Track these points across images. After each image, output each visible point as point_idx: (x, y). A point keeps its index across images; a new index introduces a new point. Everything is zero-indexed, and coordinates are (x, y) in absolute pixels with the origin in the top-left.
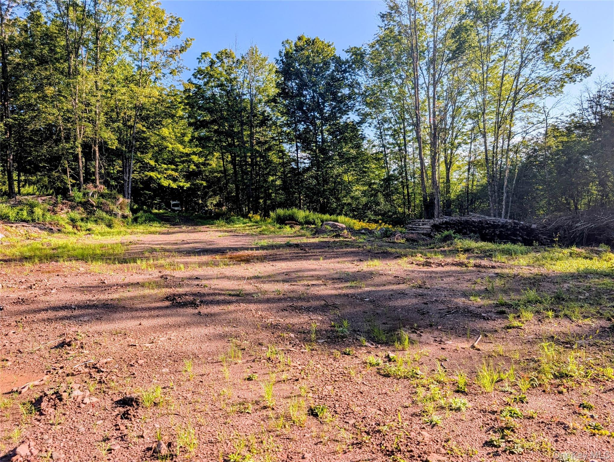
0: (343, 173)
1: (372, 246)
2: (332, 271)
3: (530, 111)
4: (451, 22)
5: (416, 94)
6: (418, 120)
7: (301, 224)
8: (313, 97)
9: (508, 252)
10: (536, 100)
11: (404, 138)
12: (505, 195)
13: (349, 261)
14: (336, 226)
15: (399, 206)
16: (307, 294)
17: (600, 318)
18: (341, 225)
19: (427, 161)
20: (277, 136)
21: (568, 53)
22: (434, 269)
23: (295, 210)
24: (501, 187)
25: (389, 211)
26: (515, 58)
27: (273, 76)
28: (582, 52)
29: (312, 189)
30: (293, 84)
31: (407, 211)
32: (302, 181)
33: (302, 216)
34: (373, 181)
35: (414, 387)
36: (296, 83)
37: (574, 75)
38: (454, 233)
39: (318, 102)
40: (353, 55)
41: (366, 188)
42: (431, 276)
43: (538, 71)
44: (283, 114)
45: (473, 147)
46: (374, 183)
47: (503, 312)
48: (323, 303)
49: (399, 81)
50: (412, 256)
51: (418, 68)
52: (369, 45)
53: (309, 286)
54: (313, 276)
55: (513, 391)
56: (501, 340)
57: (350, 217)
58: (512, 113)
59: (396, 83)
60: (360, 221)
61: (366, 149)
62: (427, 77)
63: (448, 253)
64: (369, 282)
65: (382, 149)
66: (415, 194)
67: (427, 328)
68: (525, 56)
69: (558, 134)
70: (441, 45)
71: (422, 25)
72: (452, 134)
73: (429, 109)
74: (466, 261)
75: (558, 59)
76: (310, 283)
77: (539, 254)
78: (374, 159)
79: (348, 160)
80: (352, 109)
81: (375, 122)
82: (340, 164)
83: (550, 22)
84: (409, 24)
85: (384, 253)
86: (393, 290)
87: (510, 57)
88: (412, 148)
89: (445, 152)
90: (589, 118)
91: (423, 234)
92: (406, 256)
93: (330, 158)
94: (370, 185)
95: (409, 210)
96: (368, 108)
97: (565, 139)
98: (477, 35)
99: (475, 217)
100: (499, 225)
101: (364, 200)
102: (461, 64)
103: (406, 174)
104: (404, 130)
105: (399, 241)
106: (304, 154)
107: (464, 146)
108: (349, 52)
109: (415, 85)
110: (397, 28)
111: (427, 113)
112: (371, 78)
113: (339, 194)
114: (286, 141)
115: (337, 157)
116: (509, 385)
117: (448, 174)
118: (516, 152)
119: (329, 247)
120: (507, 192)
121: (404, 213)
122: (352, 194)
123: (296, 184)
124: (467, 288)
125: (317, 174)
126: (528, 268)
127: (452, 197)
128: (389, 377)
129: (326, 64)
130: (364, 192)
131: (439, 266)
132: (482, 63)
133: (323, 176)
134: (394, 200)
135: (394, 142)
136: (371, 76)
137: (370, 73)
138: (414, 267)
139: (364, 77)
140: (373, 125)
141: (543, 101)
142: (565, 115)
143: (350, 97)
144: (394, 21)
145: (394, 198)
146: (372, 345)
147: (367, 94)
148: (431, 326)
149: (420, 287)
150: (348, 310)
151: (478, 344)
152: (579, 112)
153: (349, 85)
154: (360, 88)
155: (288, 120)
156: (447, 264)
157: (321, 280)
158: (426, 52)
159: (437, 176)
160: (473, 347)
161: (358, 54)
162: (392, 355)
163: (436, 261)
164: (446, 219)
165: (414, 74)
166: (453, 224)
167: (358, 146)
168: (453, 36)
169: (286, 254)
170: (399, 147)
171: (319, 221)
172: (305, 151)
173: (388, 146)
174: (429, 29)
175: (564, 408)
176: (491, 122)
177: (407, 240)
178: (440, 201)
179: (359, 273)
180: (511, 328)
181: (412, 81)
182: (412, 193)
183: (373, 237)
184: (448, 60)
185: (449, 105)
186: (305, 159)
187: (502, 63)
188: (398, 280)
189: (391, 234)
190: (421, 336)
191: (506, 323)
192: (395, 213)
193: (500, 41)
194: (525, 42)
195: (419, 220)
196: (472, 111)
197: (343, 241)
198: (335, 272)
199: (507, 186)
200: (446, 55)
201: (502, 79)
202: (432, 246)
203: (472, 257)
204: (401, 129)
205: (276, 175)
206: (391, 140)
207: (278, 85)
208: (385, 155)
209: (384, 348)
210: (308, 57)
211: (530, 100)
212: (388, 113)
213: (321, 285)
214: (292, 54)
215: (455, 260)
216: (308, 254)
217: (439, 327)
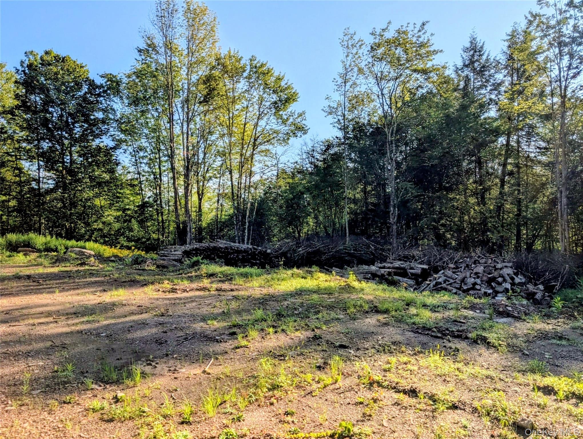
0: (93, 196)
1: (119, 274)
2: (68, 305)
3: (266, 156)
4: (202, 71)
5: (171, 128)
6: (173, 152)
7: (39, 251)
8: (61, 116)
9: (245, 276)
10: (270, 147)
11: (160, 168)
12: (247, 224)
13: (92, 292)
14: (83, 253)
15: (154, 233)
16: (30, 335)
17: (306, 330)
18: (89, 251)
19: (181, 191)
20: (13, 152)
21: (292, 114)
22: (179, 295)
23: (32, 235)
24: (244, 217)
25: (143, 238)
26: (254, 110)
27: (11, 86)
28: (300, 115)
29: (57, 212)
30: (37, 99)
31: (161, 237)
32: (44, 203)
33: (41, 242)
34: (127, 207)
35: (138, 428)
36: (40, 98)
37: (296, 132)
38: (202, 259)
39: (67, 121)
40: (108, 81)
41: (119, 213)
42: (174, 302)
43: (271, 124)
44: (22, 128)
45: (221, 181)
46: (128, 209)
47: (234, 333)
48: (49, 344)
49: (156, 114)
50: (159, 283)
51: (174, 105)
52: (125, 74)
53: (34, 325)
54: (42, 313)
55: (234, 411)
56: (230, 361)
57: (101, 243)
58: (252, 155)
59: (153, 115)
60: (111, 247)
61: (120, 175)
62: (181, 114)
63: (194, 278)
64: (110, 314)
65: (136, 176)
66: (169, 221)
67: (163, 358)
68: (261, 110)
69: (286, 177)
70: (194, 88)
71: (177, 67)
72: (204, 168)
73: (183, 144)
74: (208, 286)
75: (285, 117)
76: (36, 321)
77: (270, 276)
78: (129, 185)
79: (100, 185)
80: (105, 134)
81: (130, 149)
82: (92, 187)
83: (279, 87)
84: (165, 63)
85: (131, 281)
86: (134, 321)
87: (251, 109)
88: (167, 178)
89: (198, 184)
90: (307, 166)
91: (173, 260)
92: (152, 283)
93: (79, 181)
94: (124, 210)
95: (163, 237)
96: (123, 135)
97: (291, 181)
98: (225, 85)
99: (222, 244)
100: (242, 250)
101: (117, 226)
102: (211, 107)
103: (161, 202)
104: (160, 160)
105: (150, 268)
106: (48, 174)
107: (214, 180)
108: (104, 77)
109: (170, 120)
110: (154, 65)
111: (182, 147)
112: (127, 106)
113: (88, 218)
114: (25, 157)
115: (88, 180)
116: (230, 406)
117: (200, 204)
118: (256, 189)
119: (69, 277)
120: (249, 222)
121: (158, 239)
122: (104, 219)
123: (36, 206)
124: (207, 313)
125: (63, 196)
126: (260, 289)
127: (204, 225)
128: (113, 421)
129: (78, 85)
130: (117, 218)
131: (184, 292)
132: (228, 110)
133: (71, 199)
134: (148, 227)
135: (149, 170)
136: (127, 104)
137: (126, 101)
138: (161, 295)
139: (120, 104)
140: (128, 152)
141: (275, 149)
142: (290, 162)
143: (103, 122)
144: (151, 58)
145: (149, 224)
146: (100, 386)
147: (122, 121)
148: (167, 355)
149: (163, 315)
150: (80, 348)
151: (209, 368)
152: (300, 160)
153: (103, 110)
154: (115, 114)
155: (27, 136)
156: (192, 290)
157: (52, 316)
158: (181, 91)
159: (189, 205)
160: (204, 372)
161: (114, 82)
162: (120, 394)
163: (182, 287)
164: (197, 245)
165: (169, 109)
166: (203, 250)
167: (112, 171)
168: (205, 83)
169: (12, 288)
170: (154, 175)
171: (63, 248)
172: (49, 171)
173: (143, 173)
174: (184, 72)
175: (273, 419)
176: (236, 161)
177: (158, 267)
178: (192, 228)
179: (100, 305)
180: (239, 348)
181: (168, 116)
182: (166, 220)
183: (123, 264)
184: (200, 103)
185: (201, 142)
186: (49, 179)
187: (245, 113)
188: (142, 309)
189: (142, 261)
190: (156, 367)
191: (235, 343)
192: (148, 240)
193: (242, 94)
194: (261, 100)
195: (171, 247)
196: (221, 150)
197: (88, 270)
198: (72, 305)
199: (249, 217)
200: (198, 97)
201: (245, 126)
202: (181, 272)
203: (215, 281)
204: (156, 159)
205: (10, 195)
206: (147, 169)
207: (17, 96)
208: (140, 182)
209: (114, 388)
210: (56, 74)
211: (266, 147)
212: (143, 142)
213: (51, 322)
214: (36, 66)
215: (200, 285)
216: (41, 287)
217: (175, 356)
